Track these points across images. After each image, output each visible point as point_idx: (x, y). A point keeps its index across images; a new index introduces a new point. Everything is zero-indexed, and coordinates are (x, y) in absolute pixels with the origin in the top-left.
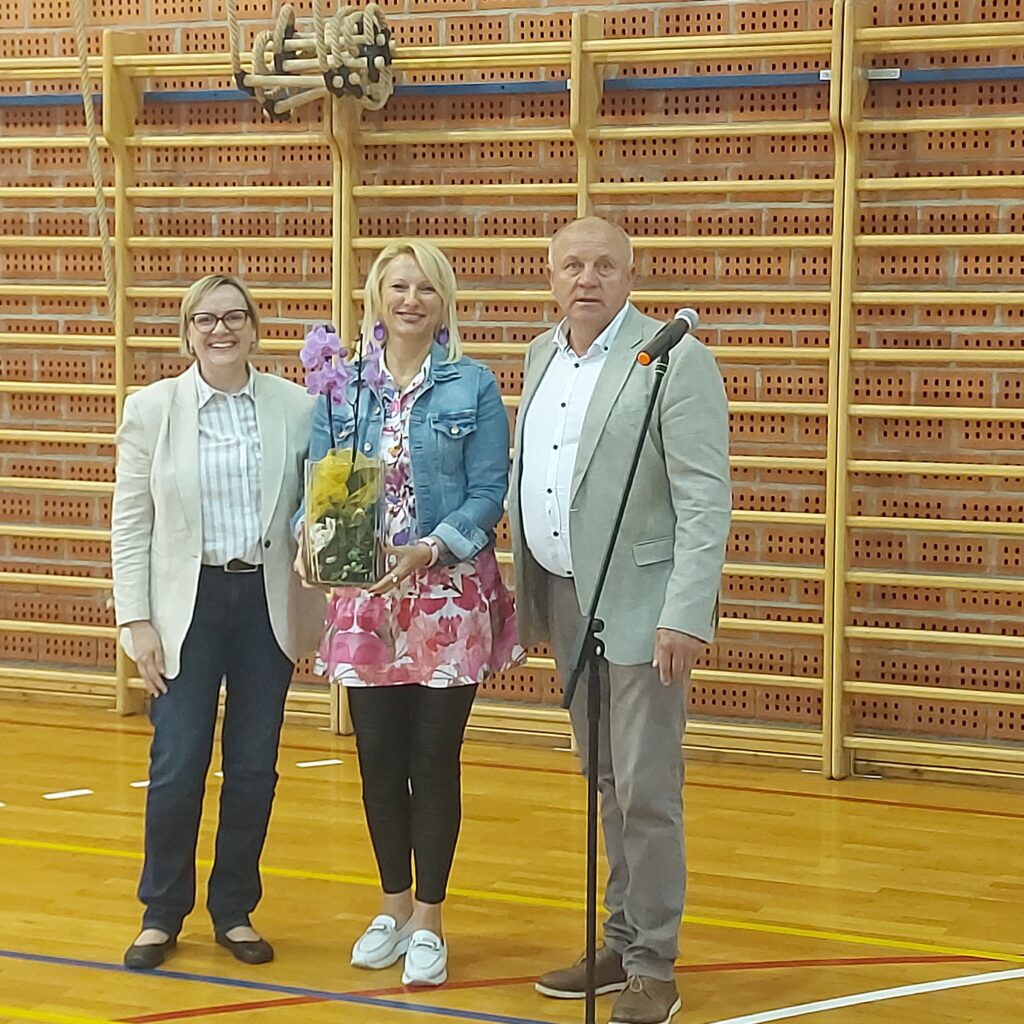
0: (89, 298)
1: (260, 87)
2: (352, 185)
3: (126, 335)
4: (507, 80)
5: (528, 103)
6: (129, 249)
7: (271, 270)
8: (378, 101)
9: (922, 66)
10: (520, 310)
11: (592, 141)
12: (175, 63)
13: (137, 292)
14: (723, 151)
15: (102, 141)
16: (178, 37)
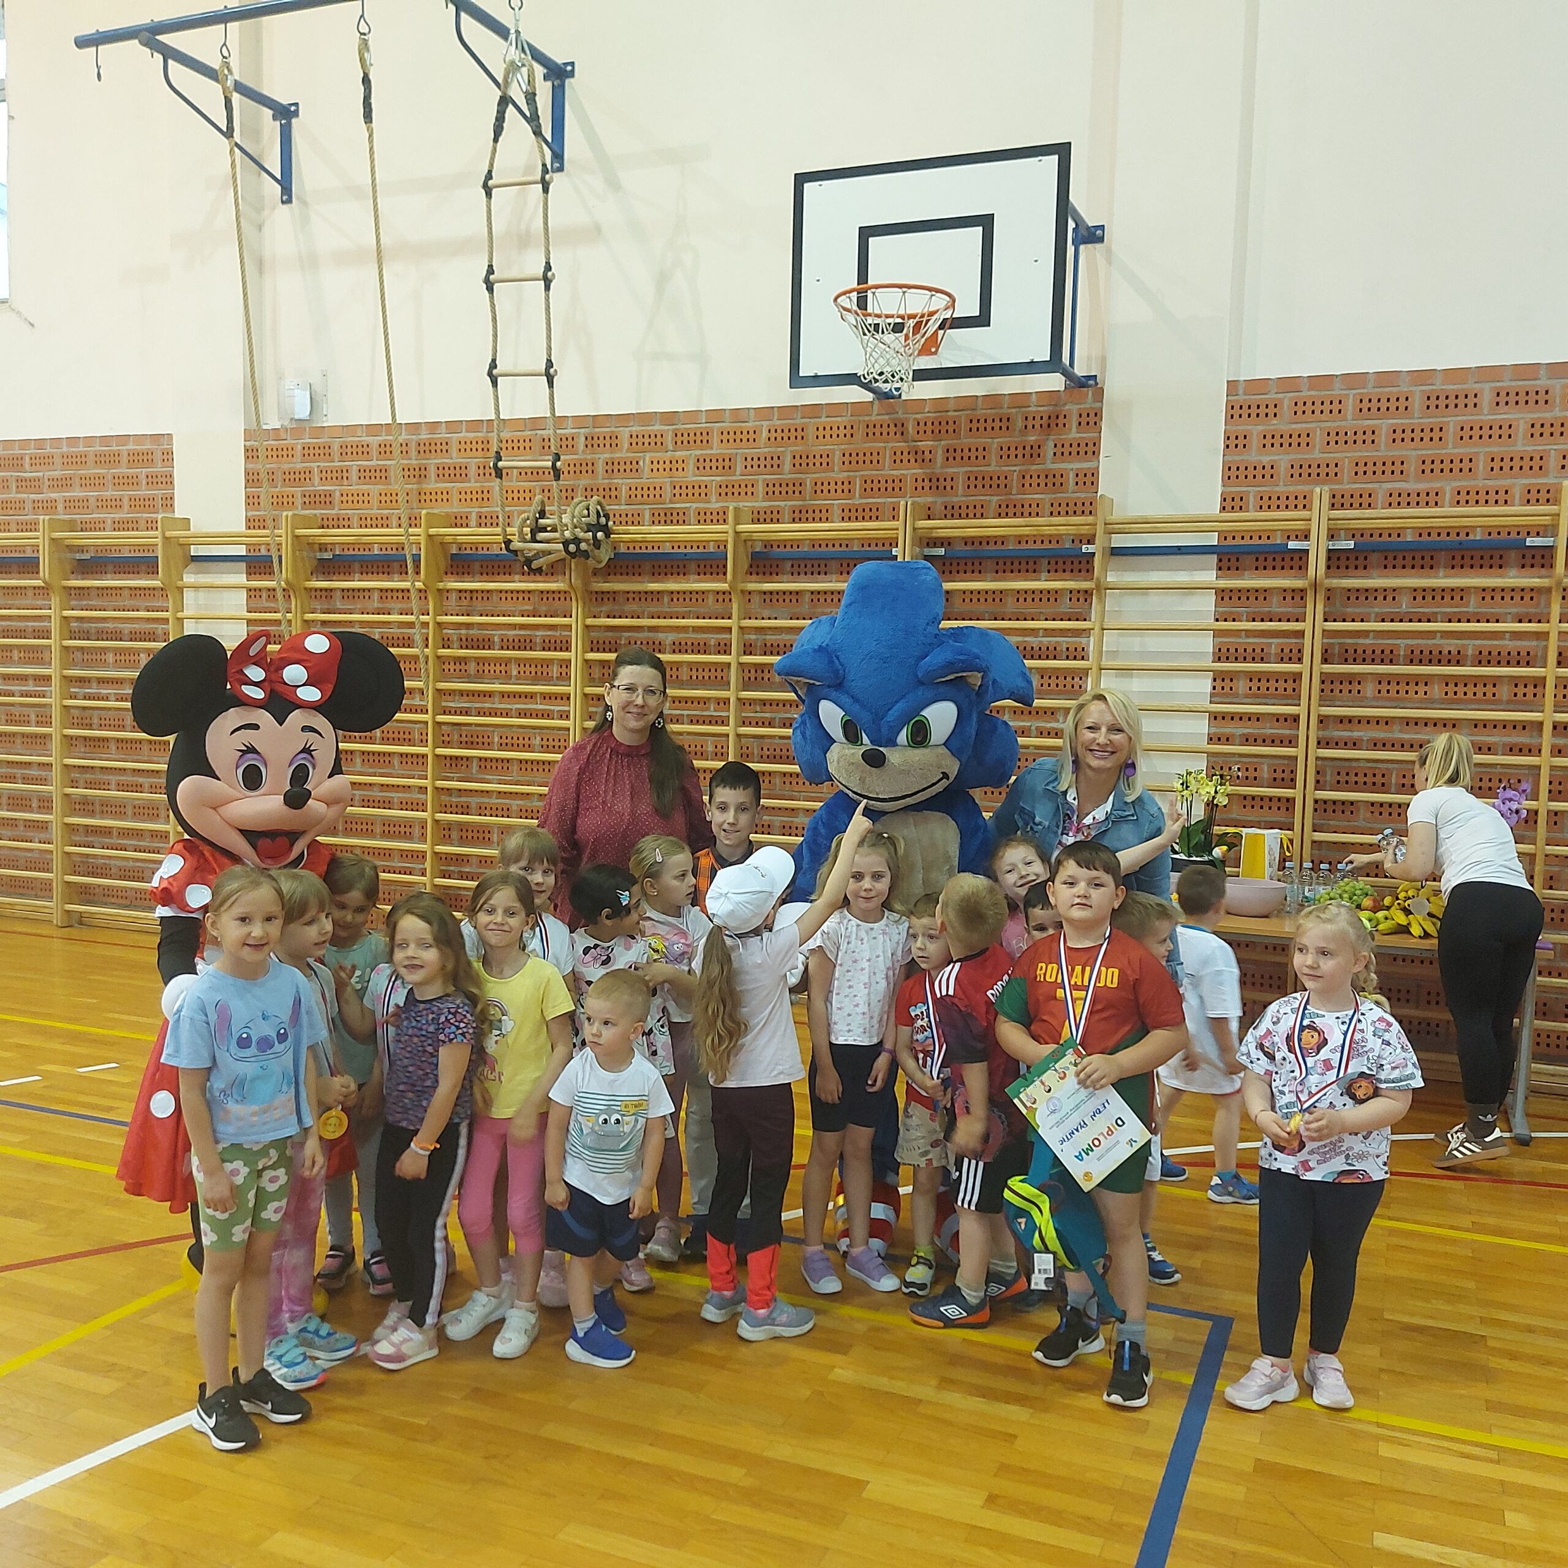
0: (414, 689)
1: (522, 551)
2: (585, 617)
3: (435, 715)
4: (688, 550)
5: (702, 566)
6: (438, 657)
7: (533, 673)
8: (600, 562)
9: (960, 548)
10: (696, 703)
11: (742, 592)
12: (470, 534)
13: (442, 685)
14: (829, 600)
15: (419, 585)
16: (474, 517)
